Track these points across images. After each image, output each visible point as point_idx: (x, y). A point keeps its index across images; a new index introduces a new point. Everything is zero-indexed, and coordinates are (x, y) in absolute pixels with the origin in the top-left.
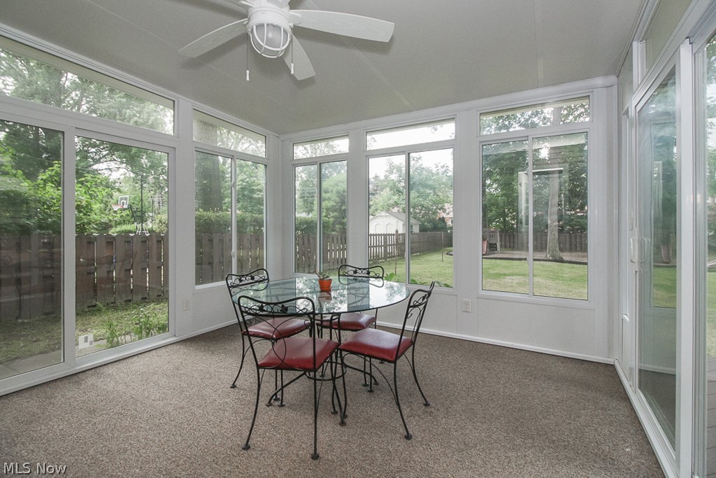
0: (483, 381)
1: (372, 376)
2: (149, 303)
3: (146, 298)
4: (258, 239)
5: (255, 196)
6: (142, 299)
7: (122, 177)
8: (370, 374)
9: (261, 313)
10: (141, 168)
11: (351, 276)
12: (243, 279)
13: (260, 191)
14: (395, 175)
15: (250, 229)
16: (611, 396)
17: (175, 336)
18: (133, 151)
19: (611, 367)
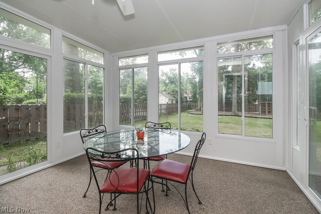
0: (226, 184)
1: (167, 187)
2: (39, 141)
3: (38, 138)
4: (100, 107)
5: (98, 86)
6: (36, 139)
7: (31, 76)
8: (166, 185)
9: (102, 159)
10: (40, 72)
11: (152, 128)
12: (91, 131)
13: (101, 83)
14: (165, 77)
15: (95, 102)
16: (294, 191)
17: (51, 163)
18: (36, 63)
19: (285, 172)
